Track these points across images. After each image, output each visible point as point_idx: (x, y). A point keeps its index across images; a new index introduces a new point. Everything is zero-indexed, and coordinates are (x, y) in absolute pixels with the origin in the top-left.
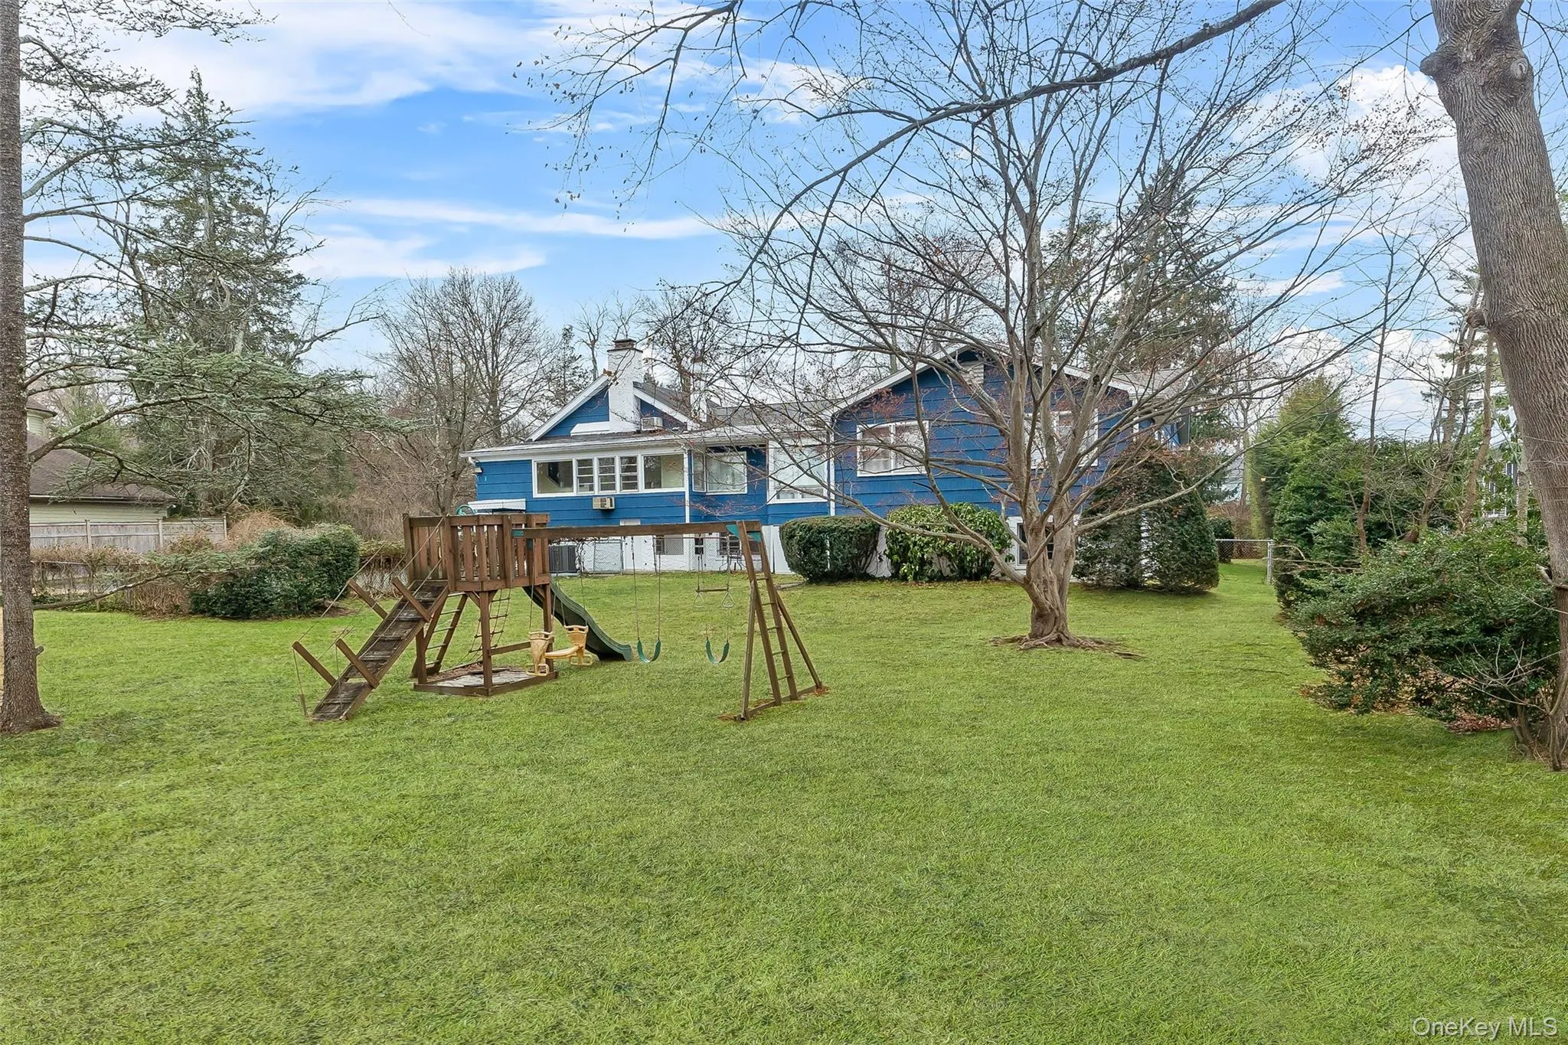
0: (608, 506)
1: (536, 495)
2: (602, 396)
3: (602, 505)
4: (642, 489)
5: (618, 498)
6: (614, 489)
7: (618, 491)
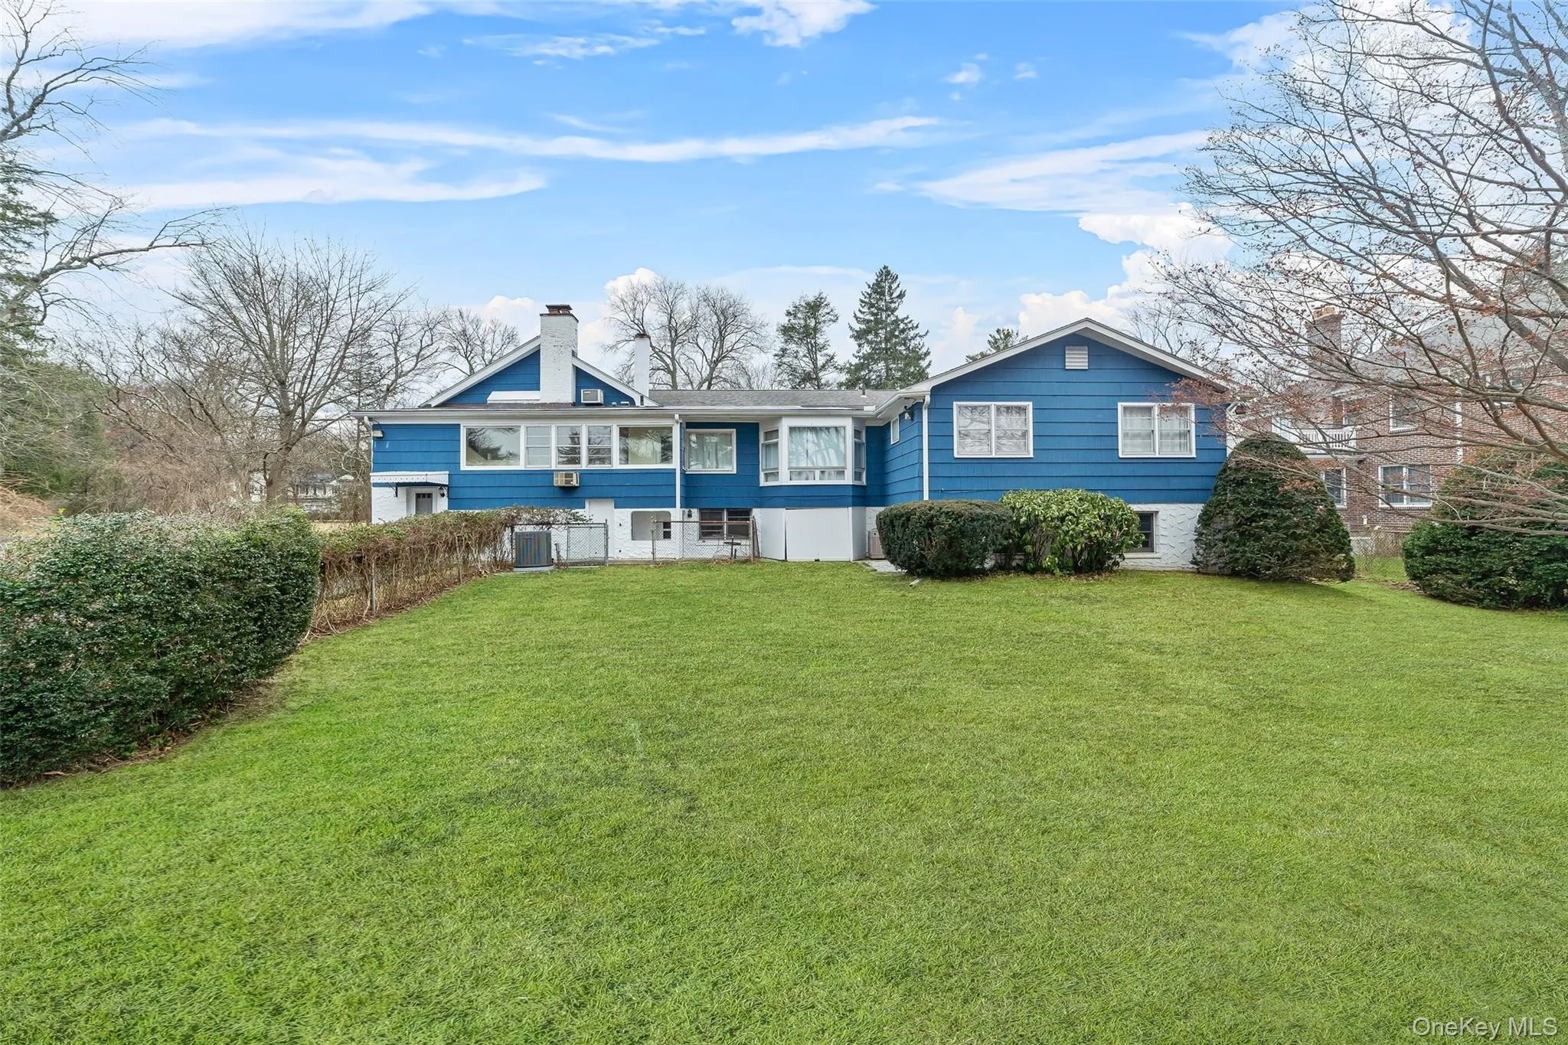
0: (574, 483)
1: (464, 467)
2: (532, 360)
3: (567, 482)
4: (616, 464)
5: (583, 474)
6: (579, 463)
7: (584, 465)
